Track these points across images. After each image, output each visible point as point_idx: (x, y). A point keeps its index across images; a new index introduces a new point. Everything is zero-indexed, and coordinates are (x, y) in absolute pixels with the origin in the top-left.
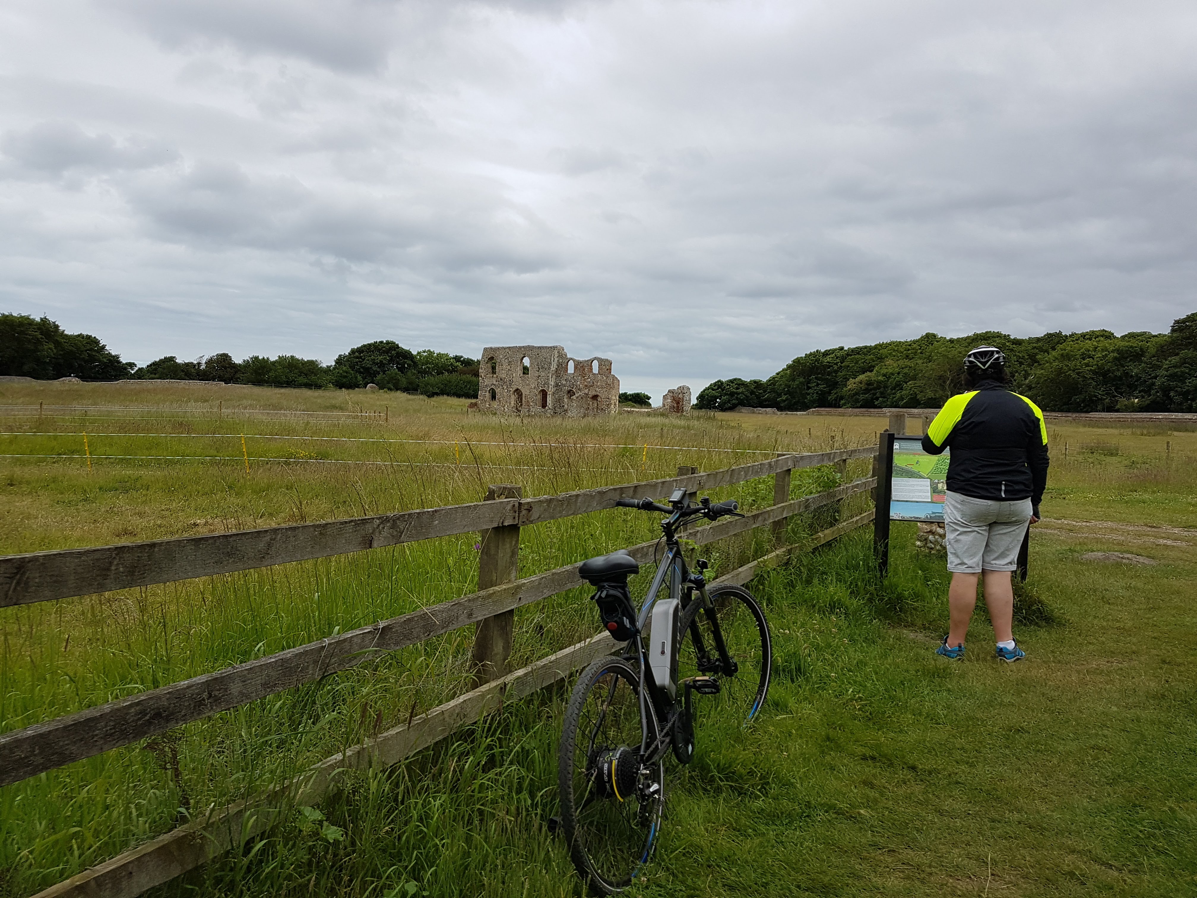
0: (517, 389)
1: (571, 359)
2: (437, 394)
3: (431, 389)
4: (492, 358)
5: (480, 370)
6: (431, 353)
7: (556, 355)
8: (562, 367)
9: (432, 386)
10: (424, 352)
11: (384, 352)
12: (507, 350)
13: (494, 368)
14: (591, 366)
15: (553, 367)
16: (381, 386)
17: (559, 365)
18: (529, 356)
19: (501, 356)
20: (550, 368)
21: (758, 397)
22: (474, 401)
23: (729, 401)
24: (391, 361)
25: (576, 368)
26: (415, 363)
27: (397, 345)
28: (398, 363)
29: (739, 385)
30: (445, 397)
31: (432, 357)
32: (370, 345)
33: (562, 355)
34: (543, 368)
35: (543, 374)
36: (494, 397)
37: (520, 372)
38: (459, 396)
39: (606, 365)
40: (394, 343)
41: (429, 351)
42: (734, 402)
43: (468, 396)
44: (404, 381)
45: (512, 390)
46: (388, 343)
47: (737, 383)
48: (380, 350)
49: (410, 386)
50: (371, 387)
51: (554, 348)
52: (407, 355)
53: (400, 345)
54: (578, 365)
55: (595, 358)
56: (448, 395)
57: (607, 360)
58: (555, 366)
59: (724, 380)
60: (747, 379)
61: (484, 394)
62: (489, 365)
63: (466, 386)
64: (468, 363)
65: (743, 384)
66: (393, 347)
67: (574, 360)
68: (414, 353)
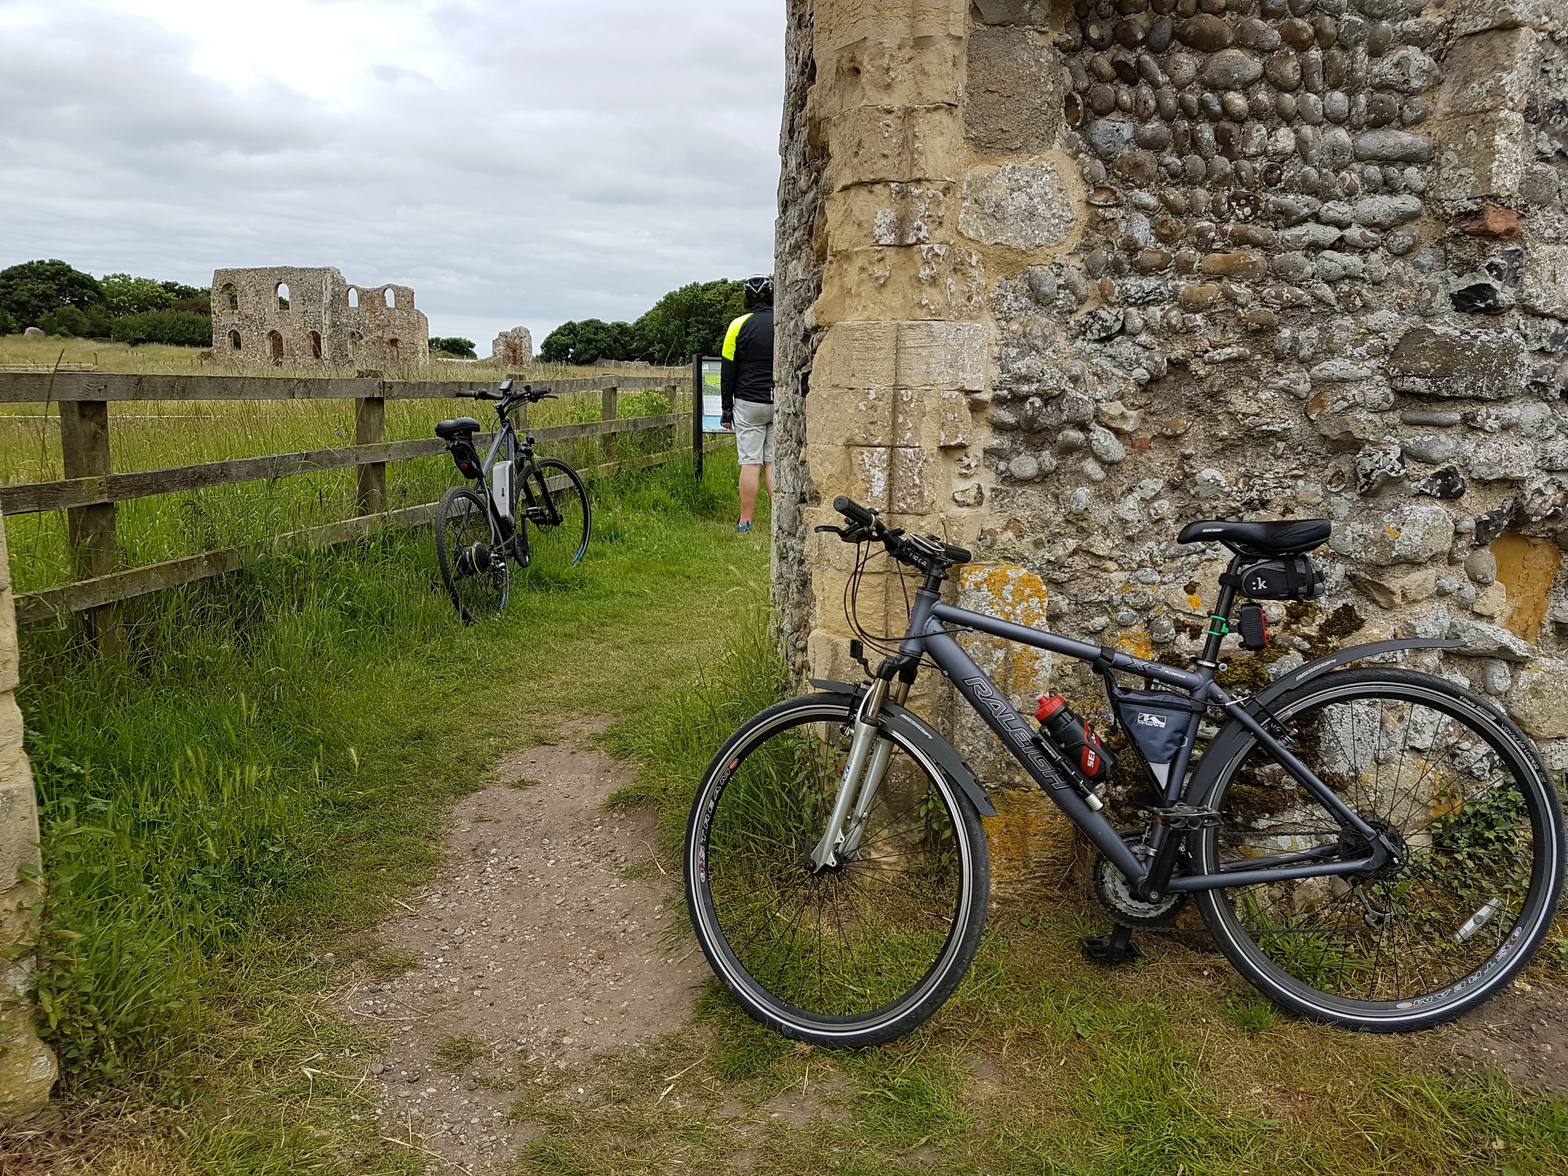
0: (274, 331)
1: (353, 287)
2: (143, 341)
3: (132, 333)
4: (228, 286)
5: (212, 304)
6: (125, 278)
7: (330, 281)
8: (339, 298)
9: (133, 329)
10: (115, 276)
11: (48, 278)
12: (252, 273)
13: (233, 300)
14: (384, 297)
15: (327, 298)
16: (49, 331)
17: (335, 295)
18: (287, 283)
19: (243, 283)
20: (321, 300)
21: (624, 347)
22: (205, 350)
23: (586, 351)
24: (61, 291)
25: (360, 300)
26: (100, 294)
27: (69, 267)
28: (73, 295)
29: (597, 329)
30: (156, 345)
31: (130, 284)
32: (22, 267)
33: (337, 281)
34: (310, 299)
35: (311, 309)
36: (237, 344)
37: (275, 306)
38: (179, 343)
39: (405, 296)
40: (63, 264)
41: (123, 275)
42: (592, 352)
43: (193, 343)
44: (85, 322)
45: (266, 333)
46: (53, 263)
47: (594, 326)
48: (39, 274)
49: (96, 331)
50: (32, 332)
51: (325, 270)
52: (84, 282)
53: (73, 268)
54: (363, 295)
55: (389, 286)
56: (160, 341)
57: (406, 289)
58: (330, 298)
59: (577, 321)
60: (608, 320)
61: (221, 341)
62: (225, 295)
63: (188, 328)
64: (187, 293)
65: (602, 328)
66: (62, 270)
67: (357, 289)
68: (98, 278)
